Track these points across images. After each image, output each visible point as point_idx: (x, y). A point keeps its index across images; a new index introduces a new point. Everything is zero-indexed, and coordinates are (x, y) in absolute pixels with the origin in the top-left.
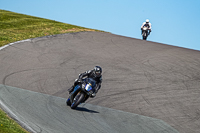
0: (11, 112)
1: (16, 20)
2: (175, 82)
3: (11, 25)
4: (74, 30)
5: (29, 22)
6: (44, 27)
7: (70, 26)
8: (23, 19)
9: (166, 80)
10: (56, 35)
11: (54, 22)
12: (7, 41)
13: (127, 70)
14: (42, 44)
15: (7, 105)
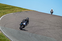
0: (7, 36)
1: (8, 7)
3: (7, 9)
4: (26, 10)
5: (12, 8)
6: (17, 9)
7: (25, 9)
8: (10, 7)
9: (55, 26)
10: (21, 12)
11: (20, 8)
12: (6, 14)
13: (43, 23)
14: (16, 15)
15: (6, 33)
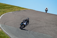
1: (8, 6)
2: (53, 24)
3: (6, 8)
6: (16, 8)
8: (10, 6)
9: (51, 24)
10: (19, 11)
11: (19, 7)
